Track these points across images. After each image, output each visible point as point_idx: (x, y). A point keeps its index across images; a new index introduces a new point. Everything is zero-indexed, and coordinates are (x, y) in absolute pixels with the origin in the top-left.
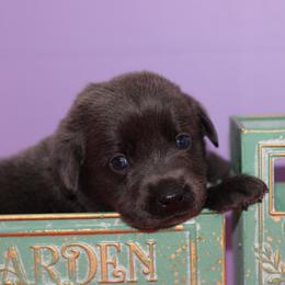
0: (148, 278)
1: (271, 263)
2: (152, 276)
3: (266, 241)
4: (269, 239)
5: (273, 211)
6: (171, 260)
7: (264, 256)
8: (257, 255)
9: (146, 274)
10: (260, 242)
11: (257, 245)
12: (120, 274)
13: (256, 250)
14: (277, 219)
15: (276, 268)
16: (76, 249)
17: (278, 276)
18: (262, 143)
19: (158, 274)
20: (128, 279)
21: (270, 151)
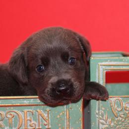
0: (47, 127)
1: (104, 120)
2: (49, 126)
3: (101, 109)
4: (103, 109)
6: (57, 118)
7: (100, 116)
8: (97, 116)
9: (46, 125)
10: (99, 110)
11: (97, 112)
12: (33, 125)
13: (97, 114)
15: (106, 122)
16: (13, 113)
17: (107, 126)
18: (100, 63)
19: (52, 125)
20: (37, 127)
21: (104, 67)
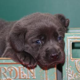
0: (33, 77)
1: (71, 74)
3: (69, 67)
5: (71, 58)
6: (40, 72)
7: (69, 72)
8: (67, 71)
11: (67, 69)
12: (24, 76)
14: (73, 61)
17: (73, 78)
18: (68, 37)
19: (36, 76)
20: (27, 77)
21: (71, 40)
